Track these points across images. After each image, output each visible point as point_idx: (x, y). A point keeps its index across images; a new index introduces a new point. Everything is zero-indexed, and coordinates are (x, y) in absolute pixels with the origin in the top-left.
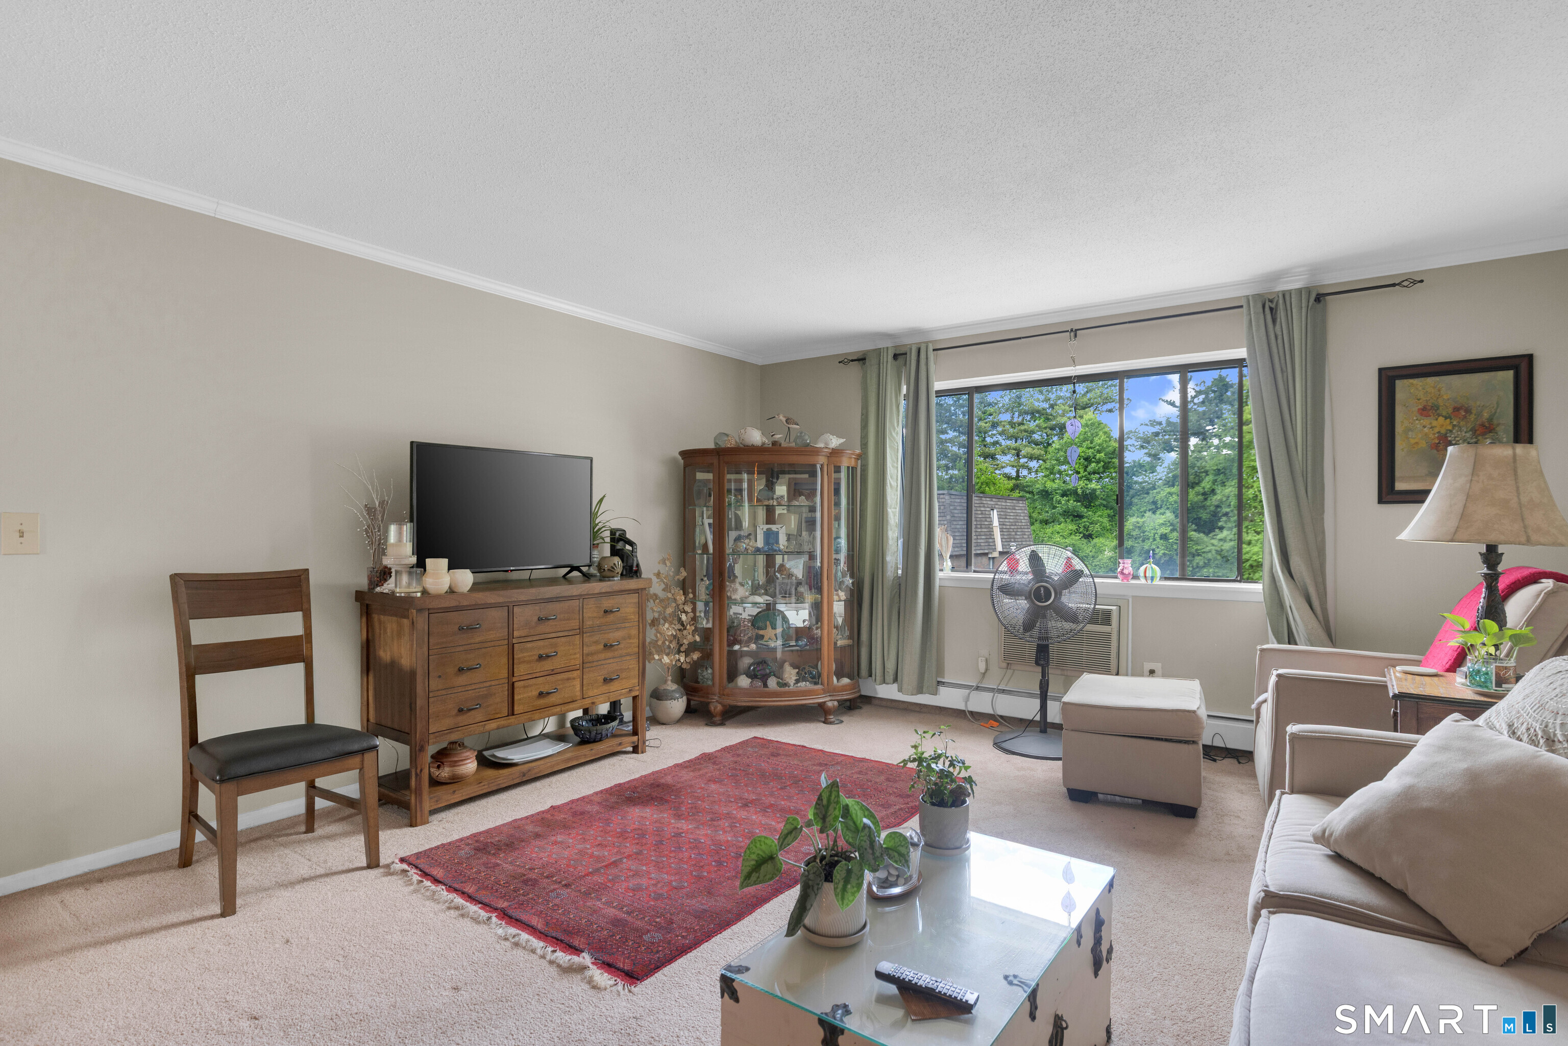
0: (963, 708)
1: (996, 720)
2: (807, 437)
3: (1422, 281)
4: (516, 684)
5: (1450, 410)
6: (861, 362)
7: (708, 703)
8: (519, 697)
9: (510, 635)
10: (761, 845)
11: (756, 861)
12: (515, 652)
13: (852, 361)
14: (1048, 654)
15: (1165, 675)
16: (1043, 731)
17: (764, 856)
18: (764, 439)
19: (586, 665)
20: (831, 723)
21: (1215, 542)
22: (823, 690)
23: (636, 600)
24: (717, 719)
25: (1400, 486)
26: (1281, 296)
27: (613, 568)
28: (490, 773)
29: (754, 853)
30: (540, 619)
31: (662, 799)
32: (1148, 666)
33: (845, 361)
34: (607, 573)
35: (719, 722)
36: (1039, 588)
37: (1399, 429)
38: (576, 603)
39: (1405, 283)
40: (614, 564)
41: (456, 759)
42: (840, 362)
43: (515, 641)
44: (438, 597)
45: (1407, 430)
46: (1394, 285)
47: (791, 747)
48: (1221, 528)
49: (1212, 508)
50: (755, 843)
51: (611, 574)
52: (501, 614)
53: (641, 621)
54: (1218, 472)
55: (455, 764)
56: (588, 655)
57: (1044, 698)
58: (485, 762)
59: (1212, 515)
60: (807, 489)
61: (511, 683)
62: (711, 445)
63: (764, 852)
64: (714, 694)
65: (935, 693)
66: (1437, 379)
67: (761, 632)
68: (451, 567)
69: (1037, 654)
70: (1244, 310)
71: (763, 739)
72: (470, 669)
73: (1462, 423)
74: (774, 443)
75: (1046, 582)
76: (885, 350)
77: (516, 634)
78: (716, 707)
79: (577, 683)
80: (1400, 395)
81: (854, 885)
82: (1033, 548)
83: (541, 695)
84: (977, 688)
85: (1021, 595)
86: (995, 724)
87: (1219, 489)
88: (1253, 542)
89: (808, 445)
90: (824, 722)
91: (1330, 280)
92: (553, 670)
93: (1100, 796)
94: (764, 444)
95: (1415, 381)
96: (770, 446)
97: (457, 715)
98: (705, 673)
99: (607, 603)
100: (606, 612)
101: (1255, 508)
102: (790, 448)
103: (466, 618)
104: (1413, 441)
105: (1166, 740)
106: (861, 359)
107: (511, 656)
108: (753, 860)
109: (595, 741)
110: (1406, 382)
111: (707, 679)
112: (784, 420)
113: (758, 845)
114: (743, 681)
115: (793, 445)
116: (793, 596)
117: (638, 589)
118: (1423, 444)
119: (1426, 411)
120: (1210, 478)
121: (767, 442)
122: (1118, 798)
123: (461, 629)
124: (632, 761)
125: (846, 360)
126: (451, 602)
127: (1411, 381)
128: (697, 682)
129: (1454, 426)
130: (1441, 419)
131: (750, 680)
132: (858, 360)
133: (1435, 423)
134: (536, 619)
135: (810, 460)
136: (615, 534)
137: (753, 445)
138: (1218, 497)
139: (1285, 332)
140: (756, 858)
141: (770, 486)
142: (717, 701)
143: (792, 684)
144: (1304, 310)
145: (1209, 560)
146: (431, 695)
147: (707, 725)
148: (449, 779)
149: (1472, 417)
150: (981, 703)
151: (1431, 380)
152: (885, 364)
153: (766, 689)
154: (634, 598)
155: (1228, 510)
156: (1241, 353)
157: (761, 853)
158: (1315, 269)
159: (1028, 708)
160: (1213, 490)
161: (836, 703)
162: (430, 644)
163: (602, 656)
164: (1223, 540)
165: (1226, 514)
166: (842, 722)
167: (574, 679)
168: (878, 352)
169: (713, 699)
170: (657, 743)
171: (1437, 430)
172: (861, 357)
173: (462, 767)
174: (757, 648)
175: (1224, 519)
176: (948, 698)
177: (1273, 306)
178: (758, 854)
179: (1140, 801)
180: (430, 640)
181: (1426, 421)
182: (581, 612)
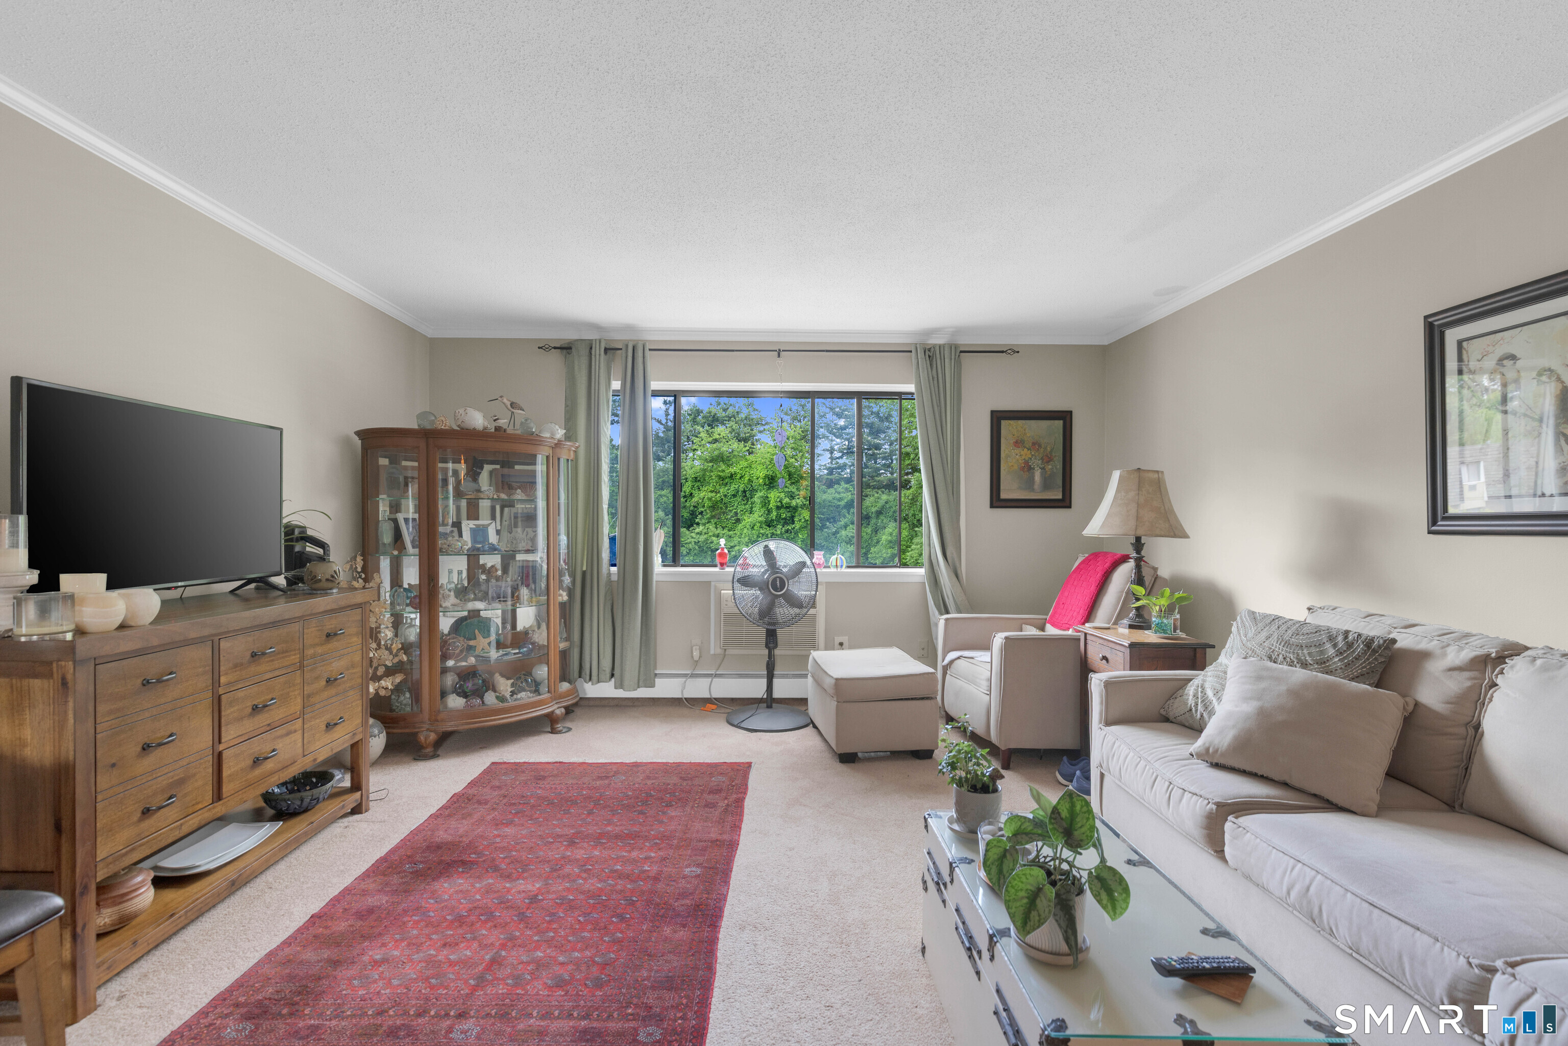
0: (680, 696)
1: (714, 704)
2: (532, 425)
3: (1018, 352)
4: (225, 755)
5: (1031, 445)
6: (565, 351)
7: (415, 735)
8: (229, 772)
9: (216, 682)
10: (1027, 879)
11: (1027, 898)
12: (223, 708)
13: (555, 348)
14: (776, 639)
15: (851, 647)
16: (769, 707)
17: (1033, 889)
18: (486, 424)
19: (307, 710)
20: (560, 732)
21: (693, 535)
22: (551, 698)
23: (359, 618)
24: (429, 750)
25: (1003, 496)
26: (938, 347)
27: (333, 576)
28: (172, 895)
29: (1021, 890)
30: (254, 655)
31: (463, 863)
32: (838, 640)
33: (545, 347)
34: (324, 584)
35: (431, 754)
36: (775, 578)
37: (1003, 455)
38: (296, 627)
39: (1009, 351)
40: (335, 572)
41: (126, 891)
42: (539, 348)
43: (221, 691)
44: (104, 635)
45: (1007, 456)
46: (1002, 352)
47: (551, 766)
48: (698, 524)
49: (692, 508)
50: (1020, 878)
51: (330, 585)
52: (203, 653)
53: (364, 643)
54: (696, 479)
55: (123, 898)
56: (309, 696)
57: (770, 677)
58: (162, 882)
59: (691, 514)
60: (516, 482)
61: (216, 754)
62: (413, 425)
63: (1032, 885)
64: (422, 722)
65: (652, 685)
66: (1024, 422)
67: (472, 643)
68: (111, 586)
69: (766, 639)
70: (913, 354)
71: (505, 763)
72: (160, 745)
73: (1037, 454)
74: (498, 429)
75: (781, 573)
76: (598, 342)
77: (223, 680)
78: (428, 736)
79: (298, 735)
80: (1004, 432)
81: (1121, 892)
82: (765, 543)
83: (257, 762)
84: (693, 676)
85: (755, 587)
86: (714, 707)
87: (695, 493)
88: (721, 535)
89: (533, 433)
90: (552, 733)
91: (965, 341)
92: (269, 725)
93: (860, 755)
94: (485, 428)
95: (1012, 422)
96: (493, 430)
97: (140, 820)
98: (402, 698)
99: (330, 624)
100: (328, 635)
101: (721, 508)
102: (515, 435)
103: (153, 666)
104: (1010, 464)
105: (912, 699)
106: (566, 348)
107: (216, 715)
108: (1022, 898)
109: (306, 811)
110: (1007, 422)
111: (405, 705)
112: (508, 404)
113: (1024, 879)
114: (455, 702)
115: (519, 432)
116: (509, 599)
117: (361, 604)
118: (1016, 467)
119: (1019, 443)
120: (689, 484)
121: (491, 428)
122: (873, 754)
123: (146, 683)
124: (364, 825)
125: (547, 346)
126: (126, 645)
127: (1010, 421)
128: (392, 710)
129: (1032, 455)
130: (1026, 450)
131: (465, 700)
132: (561, 348)
133: (1022, 453)
134: (248, 654)
135: (530, 449)
136: (293, 532)
137: (474, 429)
138: (695, 499)
139: (940, 376)
140: (1026, 895)
141: (473, 474)
142: (428, 730)
143: (508, 696)
144: (953, 361)
145: (690, 550)
146: (99, 798)
147: (415, 759)
148: (112, 925)
149: (1042, 450)
150: (698, 689)
151: (1020, 422)
152: (597, 357)
153: (484, 707)
154: (356, 615)
155: (702, 509)
156: (911, 388)
157: (1029, 887)
158: (958, 331)
159: (755, 688)
160: (691, 494)
161: (563, 710)
162: (98, 715)
163: (325, 694)
164: (700, 534)
165: (701, 513)
166: (570, 729)
167: (295, 731)
168: (590, 345)
169: (422, 727)
170: (382, 794)
171: (1023, 457)
172: (566, 346)
173: (129, 903)
174: (476, 661)
175: (700, 516)
176: (665, 688)
177: (931, 355)
178: (1027, 890)
179: (889, 753)
180: (98, 709)
181: (1017, 451)
182: (301, 639)
